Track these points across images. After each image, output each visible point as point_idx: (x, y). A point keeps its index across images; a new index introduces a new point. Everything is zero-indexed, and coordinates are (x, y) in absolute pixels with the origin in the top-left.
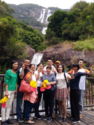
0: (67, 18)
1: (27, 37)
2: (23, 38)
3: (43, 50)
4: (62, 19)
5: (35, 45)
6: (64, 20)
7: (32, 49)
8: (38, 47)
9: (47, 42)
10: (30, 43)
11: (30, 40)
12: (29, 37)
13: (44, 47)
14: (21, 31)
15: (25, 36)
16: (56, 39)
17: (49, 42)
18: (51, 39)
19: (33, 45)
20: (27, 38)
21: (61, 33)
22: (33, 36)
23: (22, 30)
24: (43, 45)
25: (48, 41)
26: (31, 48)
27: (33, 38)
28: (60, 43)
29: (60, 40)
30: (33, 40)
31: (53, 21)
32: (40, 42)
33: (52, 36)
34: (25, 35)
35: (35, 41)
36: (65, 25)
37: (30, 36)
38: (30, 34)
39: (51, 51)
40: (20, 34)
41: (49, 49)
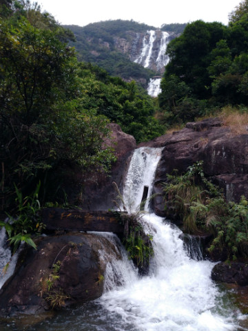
0: (225, 41)
1: (109, 100)
2: (99, 106)
3: (157, 136)
4: (208, 46)
5: (134, 123)
6: (215, 47)
7: (126, 135)
8: (140, 128)
9: (167, 114)
10: (119, 118)
11: (117, 110)
12: (115, 102)
13: (157, 128)
14: (92, 86)
15: (104, 98)
16: (192, 103)
17: (171, 112)
18: (176, 106)
19: (127, 125)
20: (110, 104)
21: (210, 85)
22: (125, 98)
23: (94, 83)
24: (155, 123)
25: (169, 111)
26: (122, 133)
27: (127, 104)
28: (208, 115)
29: (208, 107)
30: (127, 111)
31: (184, 51)
32: (145, 114)
33: (179, 97)
34: (102, 95)
35: (131, 112)
36: (219, 61)
37: (119, 98)
38: (119, 93)
39: (189, 138)
40: (90, 94)
41: (174, 133)
